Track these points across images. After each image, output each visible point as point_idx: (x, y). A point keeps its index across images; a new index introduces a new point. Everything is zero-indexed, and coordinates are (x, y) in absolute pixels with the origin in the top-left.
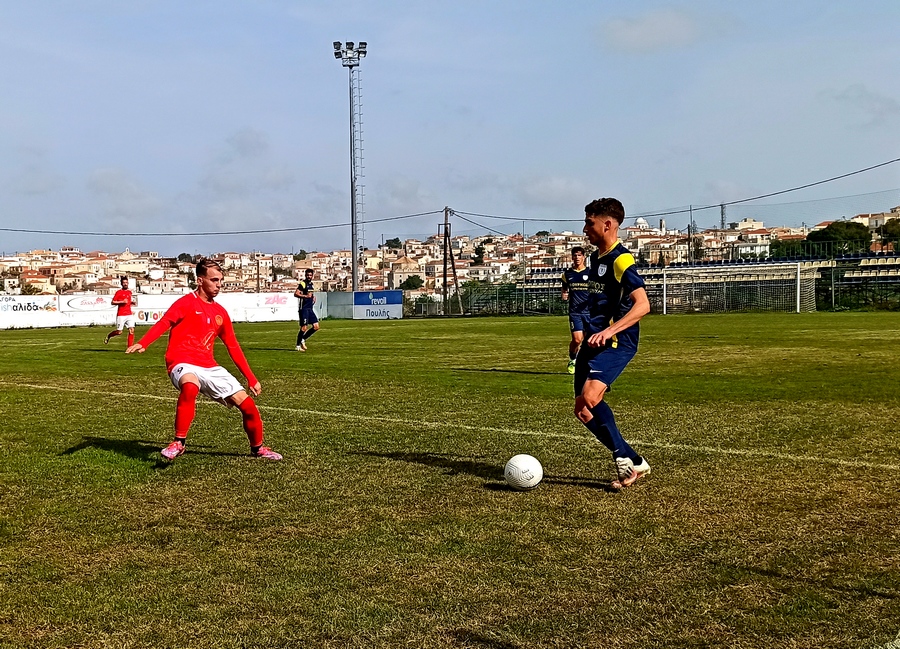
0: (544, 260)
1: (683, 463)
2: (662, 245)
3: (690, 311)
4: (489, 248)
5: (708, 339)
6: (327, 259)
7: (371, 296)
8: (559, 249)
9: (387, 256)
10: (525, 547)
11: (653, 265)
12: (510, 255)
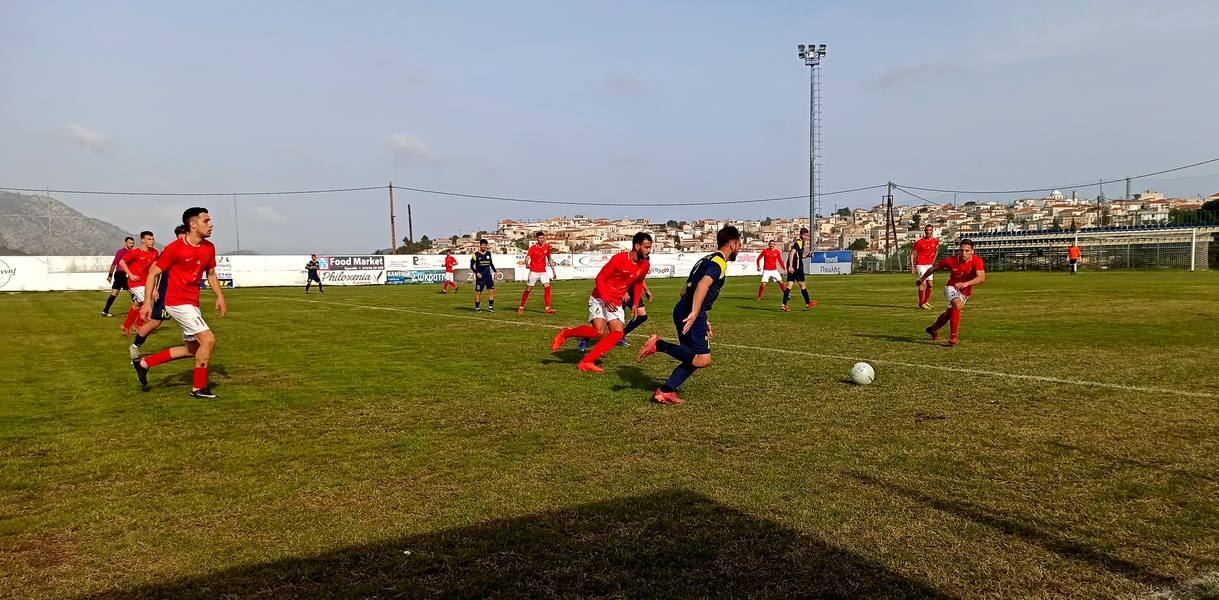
0: (971, 226)
1: (1093, 397)
2: (1074, 213)
3: (1098, 270)
4: (924, 216)
5: (1113, 292)
6: (789, 225)
7: (825, 256)
8: (985, 217)
9: (838, 222)
10: (959, 463)
11: (1066, 230)
12: (942, 221)
